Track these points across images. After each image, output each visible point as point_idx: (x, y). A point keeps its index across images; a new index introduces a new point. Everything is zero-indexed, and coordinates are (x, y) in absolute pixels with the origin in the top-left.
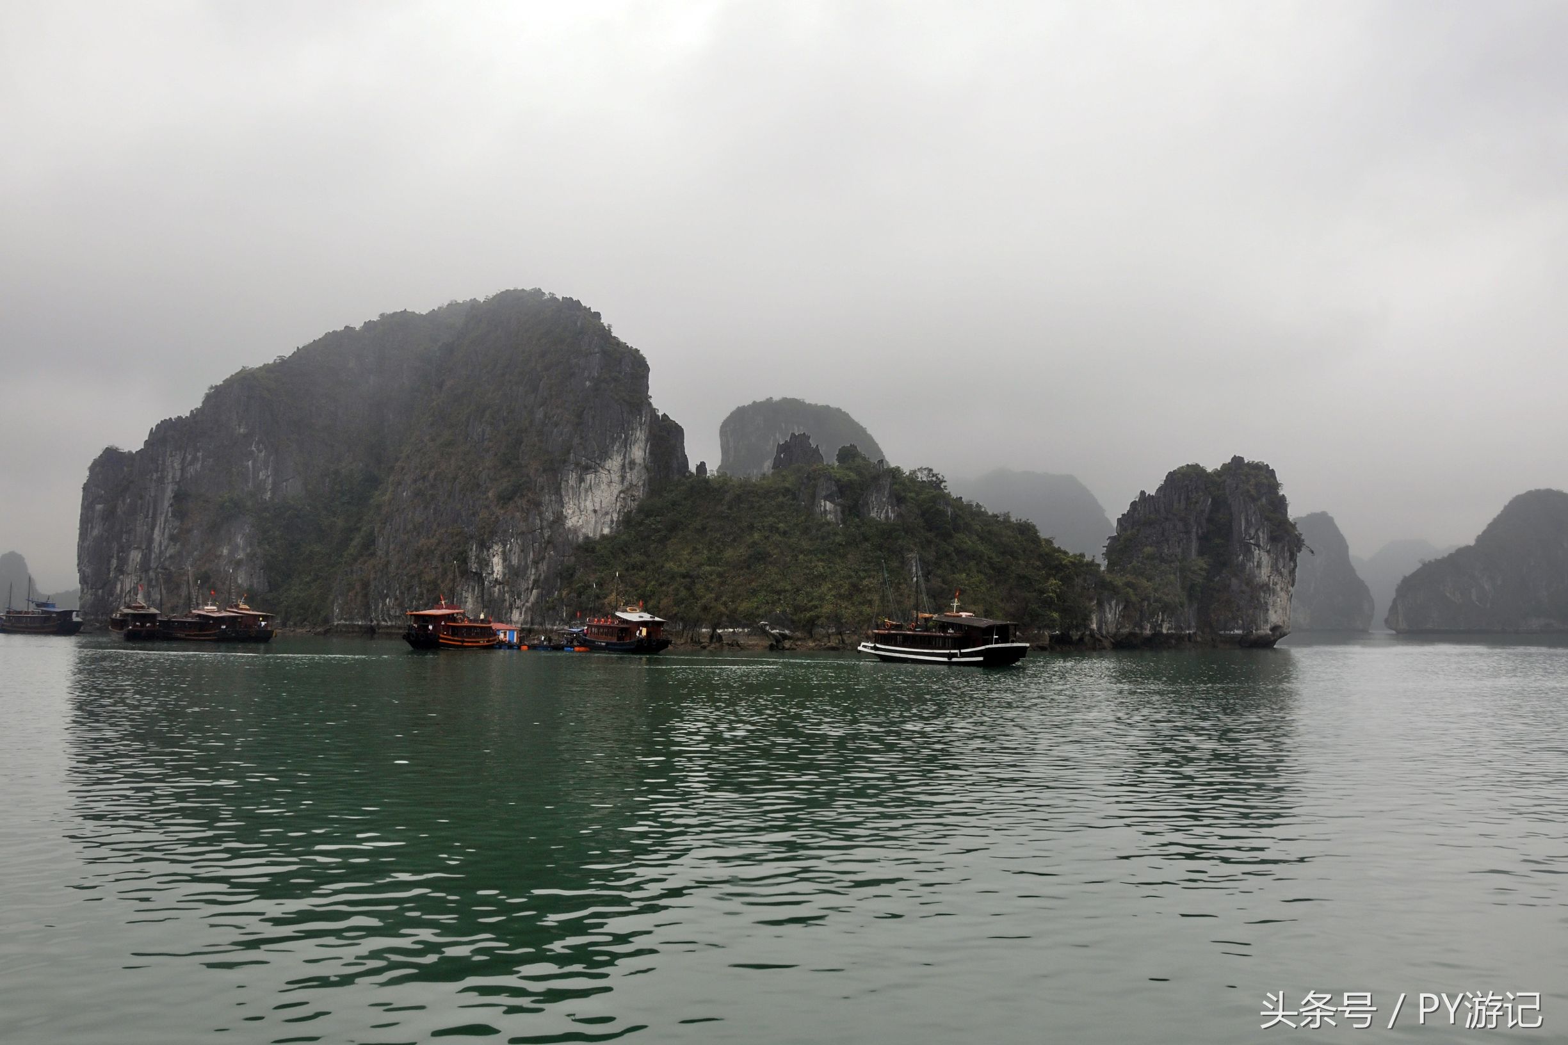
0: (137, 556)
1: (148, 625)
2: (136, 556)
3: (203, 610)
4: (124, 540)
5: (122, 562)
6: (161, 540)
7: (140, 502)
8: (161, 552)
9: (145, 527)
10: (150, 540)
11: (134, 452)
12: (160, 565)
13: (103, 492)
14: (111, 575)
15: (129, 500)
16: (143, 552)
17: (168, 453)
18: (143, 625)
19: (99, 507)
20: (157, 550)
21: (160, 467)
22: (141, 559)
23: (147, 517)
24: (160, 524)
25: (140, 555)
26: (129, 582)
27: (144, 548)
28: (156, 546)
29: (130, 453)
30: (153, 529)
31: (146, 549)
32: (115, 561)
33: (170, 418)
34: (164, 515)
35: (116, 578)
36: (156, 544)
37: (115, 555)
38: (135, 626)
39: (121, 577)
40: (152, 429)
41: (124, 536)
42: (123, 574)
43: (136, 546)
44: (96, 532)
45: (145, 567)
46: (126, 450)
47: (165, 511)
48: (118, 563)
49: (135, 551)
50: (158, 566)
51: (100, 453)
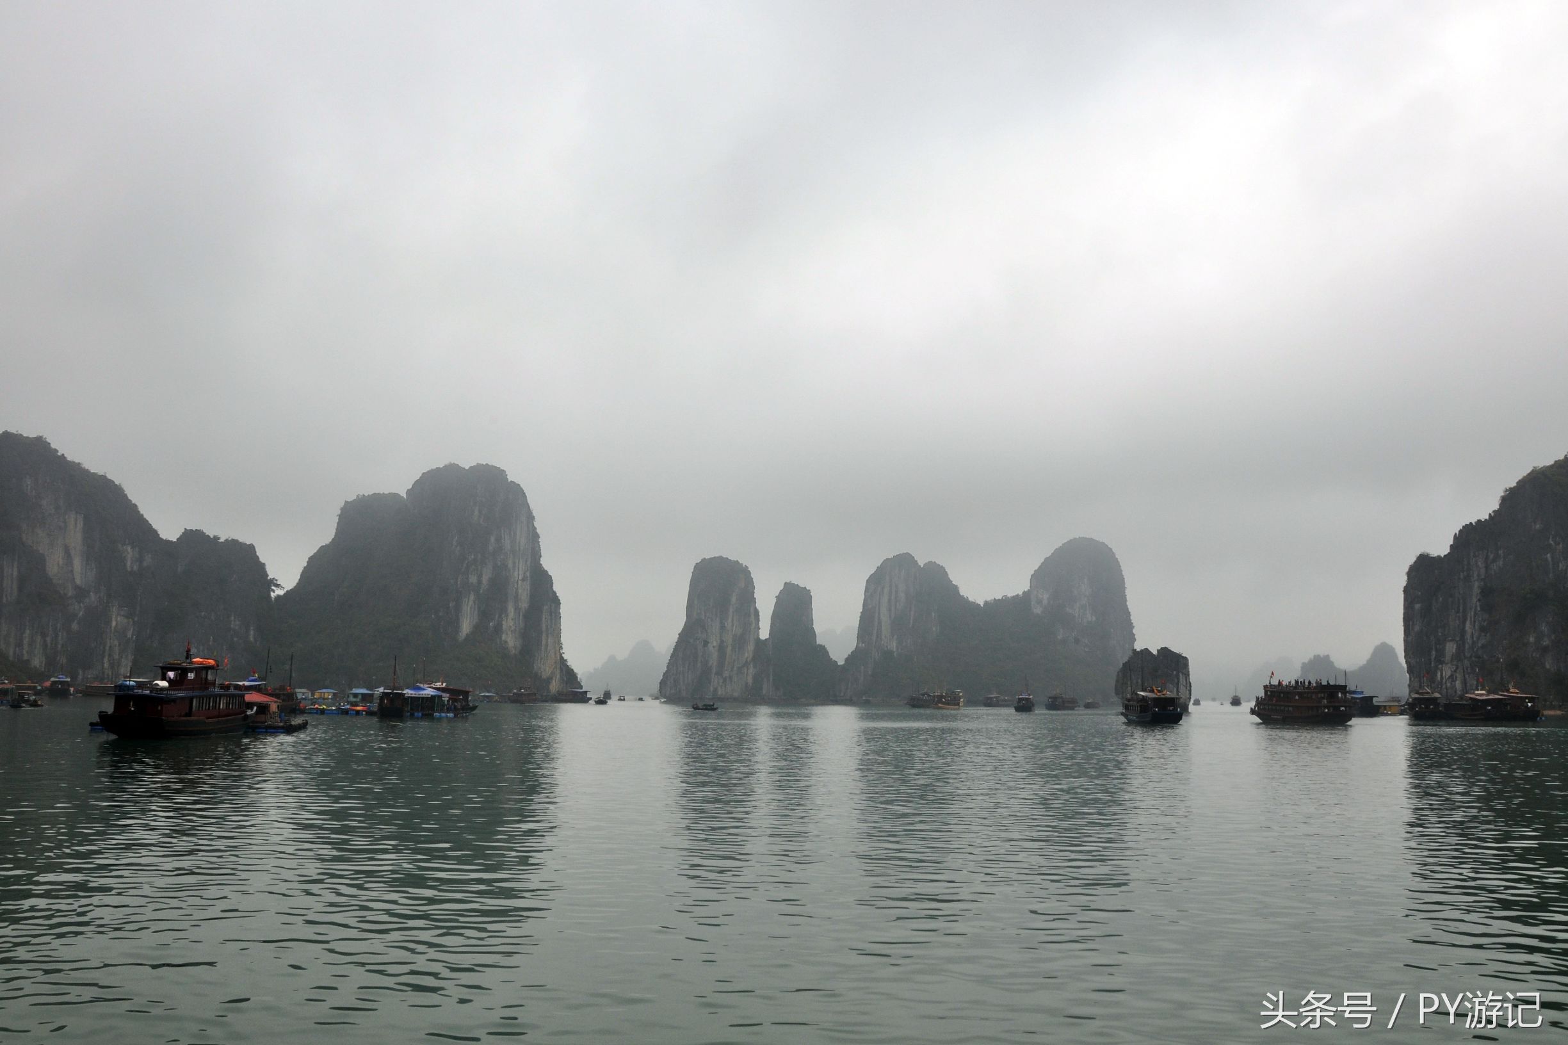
0: (1453, 647)
1: (1431, 707)
2: (1451, 648)
3: (1474, 693)
4: (1440, 634)
5: (1441, 653)
6: (1472, 633)
7: (1450, 599)
8: (1474, 642)
9: (1457, 621)
10: (1463, 632)
11: (1443, 556)
12: (1474, 654)
13: (1420, 593)
14: (1432, 665)
15: (1441, 599)
16: (1457, 642)
17: (1472, 554)
18: (1427, 707)
19: (1418, 606)
20: (1469, 641)
21: (1466, 567)
22: (1456, 649)
23: (1458, 612)
24: (1471, 618)
25: (1455, 646)
26: (1447, 671)
27: (1458, 639)
28: (1469, 638)
29: (1439, 557)
30: (1464, 622)
31: (1460, 640)
32: (1434, 653)
33: (1471, 523)
34: (1473, 610)
35: (1436, 668)
36: (1468, 636)
37: (1434, 647)
38: (1420, 708)
39: (1440, 666)
40: (1456, 534)
41: (1440, 630)
42: (1442, 664)
43: (1450, 638)
44: (1417, 628)
45: (1458, 656)
46: (1436, 555)
47: (1474, 606)
48: (1436, 655)
49: (1451, 643)
50: (1472, 654)
51: (1414, 559)
